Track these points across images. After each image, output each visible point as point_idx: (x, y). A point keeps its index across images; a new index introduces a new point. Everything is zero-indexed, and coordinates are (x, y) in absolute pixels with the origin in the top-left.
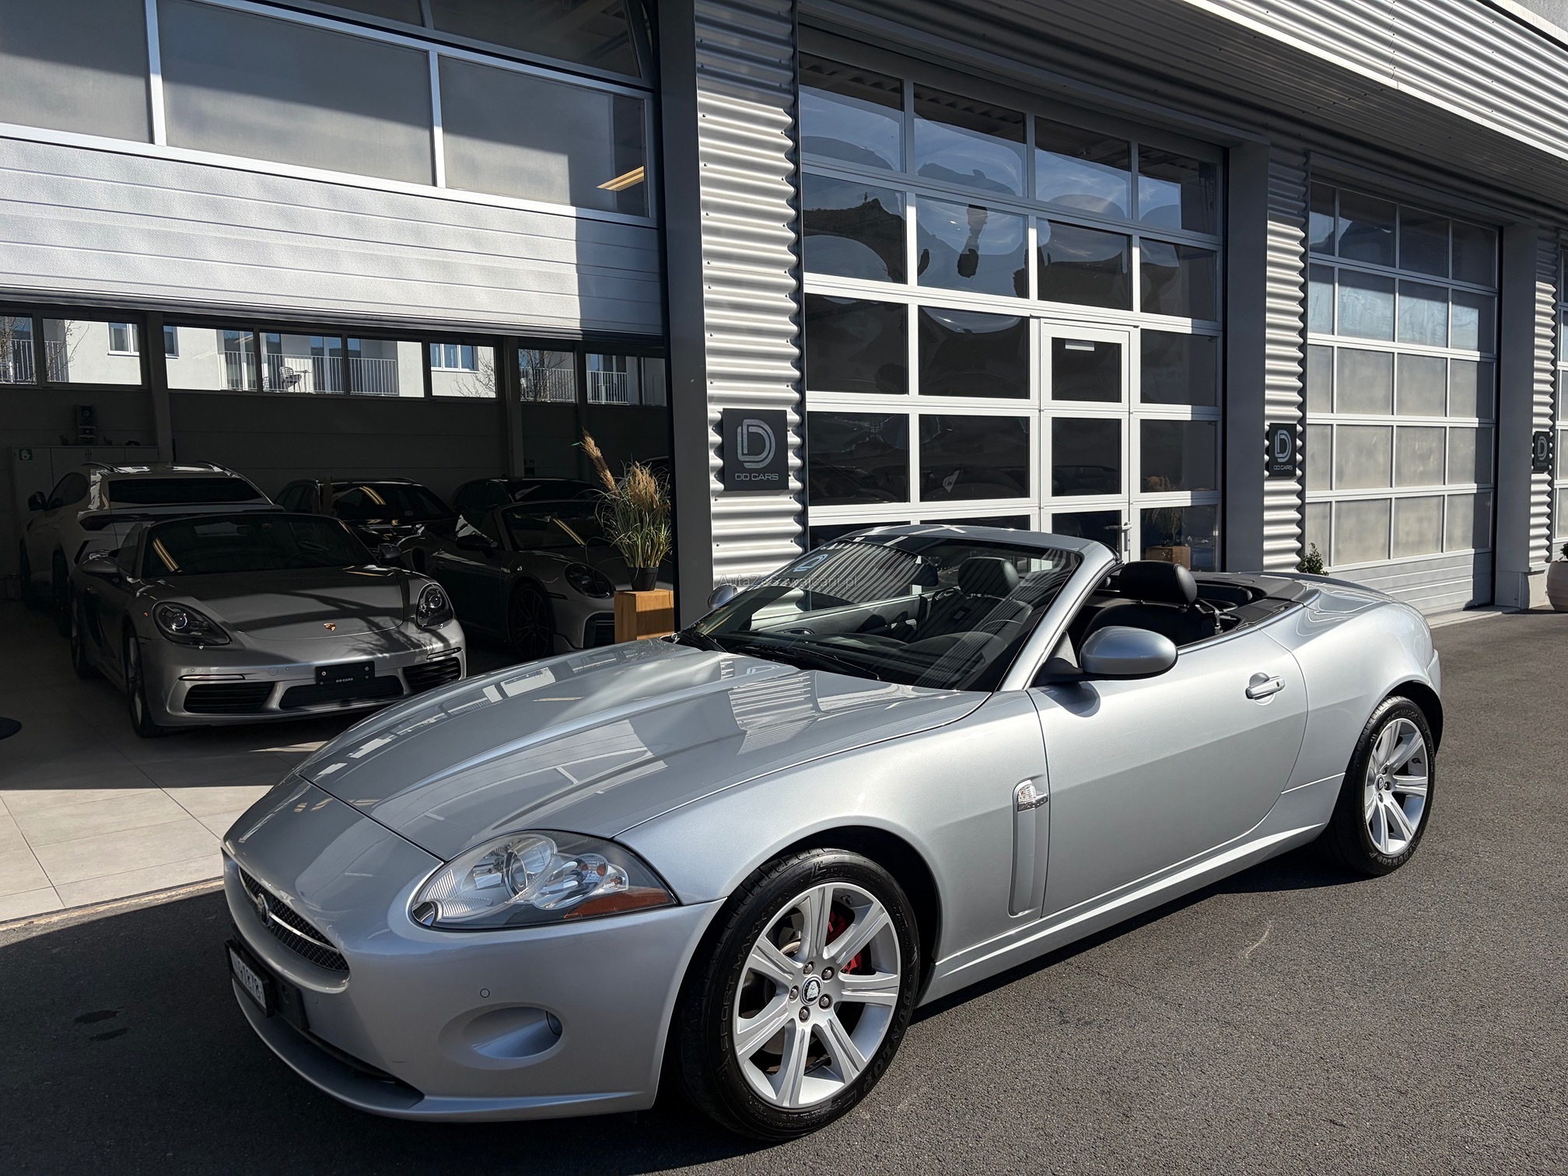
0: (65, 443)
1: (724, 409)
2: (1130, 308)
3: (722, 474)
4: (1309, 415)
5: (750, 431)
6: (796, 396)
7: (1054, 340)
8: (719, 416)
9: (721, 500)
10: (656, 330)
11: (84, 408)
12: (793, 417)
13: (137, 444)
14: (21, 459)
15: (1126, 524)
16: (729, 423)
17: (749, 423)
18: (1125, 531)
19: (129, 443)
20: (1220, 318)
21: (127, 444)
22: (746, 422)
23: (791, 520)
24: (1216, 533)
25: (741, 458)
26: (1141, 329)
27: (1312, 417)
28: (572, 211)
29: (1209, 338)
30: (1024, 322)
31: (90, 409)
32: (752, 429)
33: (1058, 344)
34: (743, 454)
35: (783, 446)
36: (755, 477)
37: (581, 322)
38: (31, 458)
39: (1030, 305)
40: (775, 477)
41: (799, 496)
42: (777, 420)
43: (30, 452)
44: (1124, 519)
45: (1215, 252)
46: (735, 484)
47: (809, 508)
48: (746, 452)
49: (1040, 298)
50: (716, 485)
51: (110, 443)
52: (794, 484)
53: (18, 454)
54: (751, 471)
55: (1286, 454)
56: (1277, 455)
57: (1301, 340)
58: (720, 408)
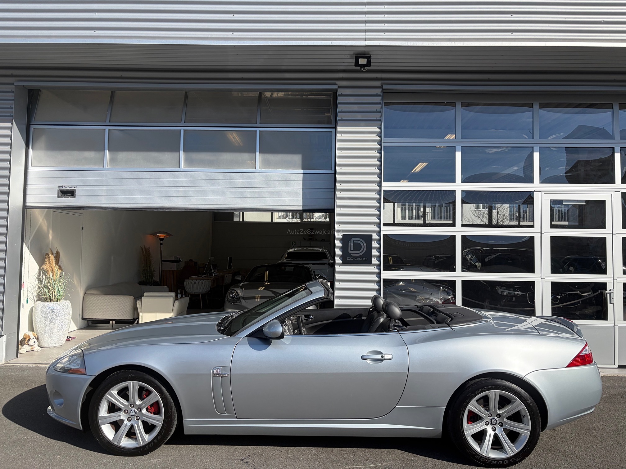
2: (613, 183)
3: (341, 257)
5: (355, 242)
6: (378, 229)
7: (552, 201)
8: (341, 237)
9: (341, 267)
12: (375, 236)
15: (610, 290)
16: (346, 239)
18: (610, 294)
22: (353, 239)
23: (375, 276)
25: (350, 251)
26: (622, 192)
28: (302, 171)
30: (532, 194)
33: (555, 202)
35: (370, 248)
36: (356, 259)
37: (302, 207)
39: (534, 186)
40: (366, 259)
41: (378, 267)
42: (368, 239)
44: (609, 287)
46: (346, 261)
47: (382, 271)
48: (352, 249)
49: (542, 182)
50: (338, 261)
51: (317, 240)
52: (375, 261)
53: (292, 243)
54: (354, 257)
58: (342, 234)
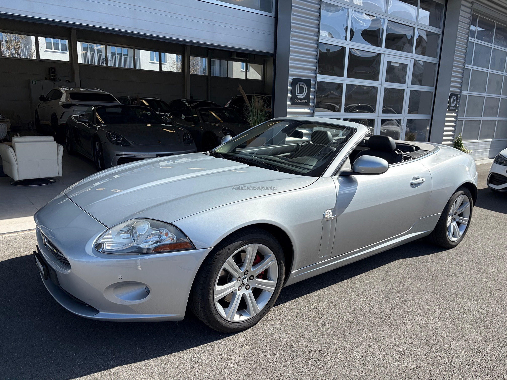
0: (46, 79)
1: (293, 78)
2: (412, 52)
3: (292, 100)
4: (462, 92)
5: (300, 86)
6: (314, 75)
7: (388, 62)
8: (291, 80)
9: (290, 108)
10: (272, 51)
11: (52, 68)
12: (313, 82)
13: (69, 81)
14: (33, 84)
15: (402, 124)
16: (294, 83)
17: (300, 83)
19: (67, 81)
20: (438, 57)
21: (66, 81)
24: (428, 128)
25: (297, 94)
26: (414, 60)
27: (464, 92)
29: (434, 64)
30: (379, 55)
31: (54, 68)
32: (301, 85)
33: (389, 63)
34: (298, 93)
35: (309, 92)
36: (300, 101)
38: (36, 84)
39: (382, 50)
40: (306, 101)
41: (313, 108)
42: (308, 83)
43: (35, 82)
44: (402, 122)
45: (439, 34)
46: (294, 103)
47: (315, 112)
49: (385, 48)
50: (289, 103)
51: (60, 80)
52: (311, 104)
53: (32, 82)
54: (299, 99)
55: (454, 104)
56: (451, 104)
57: (463, 66)
58: (292, 78)
